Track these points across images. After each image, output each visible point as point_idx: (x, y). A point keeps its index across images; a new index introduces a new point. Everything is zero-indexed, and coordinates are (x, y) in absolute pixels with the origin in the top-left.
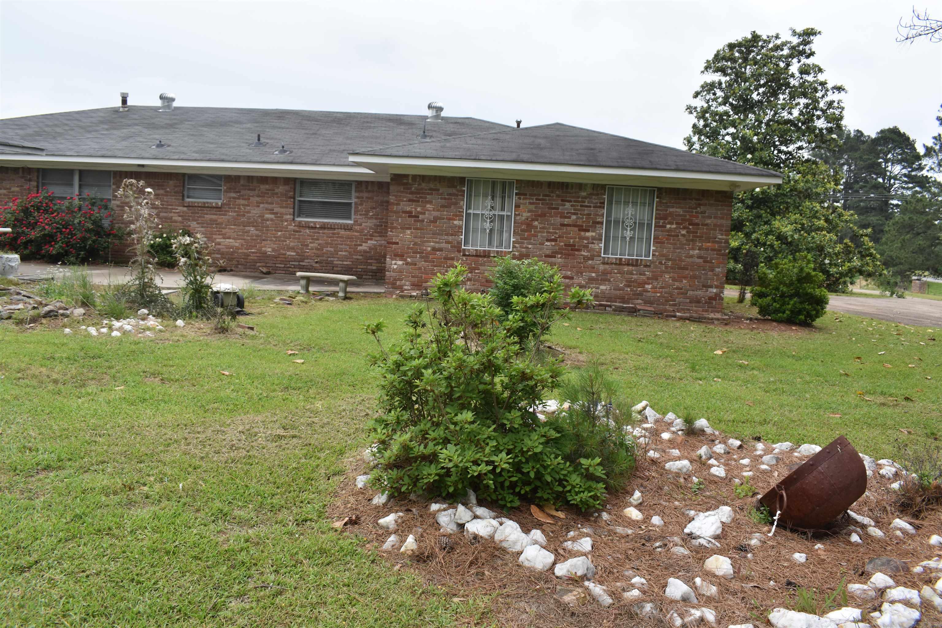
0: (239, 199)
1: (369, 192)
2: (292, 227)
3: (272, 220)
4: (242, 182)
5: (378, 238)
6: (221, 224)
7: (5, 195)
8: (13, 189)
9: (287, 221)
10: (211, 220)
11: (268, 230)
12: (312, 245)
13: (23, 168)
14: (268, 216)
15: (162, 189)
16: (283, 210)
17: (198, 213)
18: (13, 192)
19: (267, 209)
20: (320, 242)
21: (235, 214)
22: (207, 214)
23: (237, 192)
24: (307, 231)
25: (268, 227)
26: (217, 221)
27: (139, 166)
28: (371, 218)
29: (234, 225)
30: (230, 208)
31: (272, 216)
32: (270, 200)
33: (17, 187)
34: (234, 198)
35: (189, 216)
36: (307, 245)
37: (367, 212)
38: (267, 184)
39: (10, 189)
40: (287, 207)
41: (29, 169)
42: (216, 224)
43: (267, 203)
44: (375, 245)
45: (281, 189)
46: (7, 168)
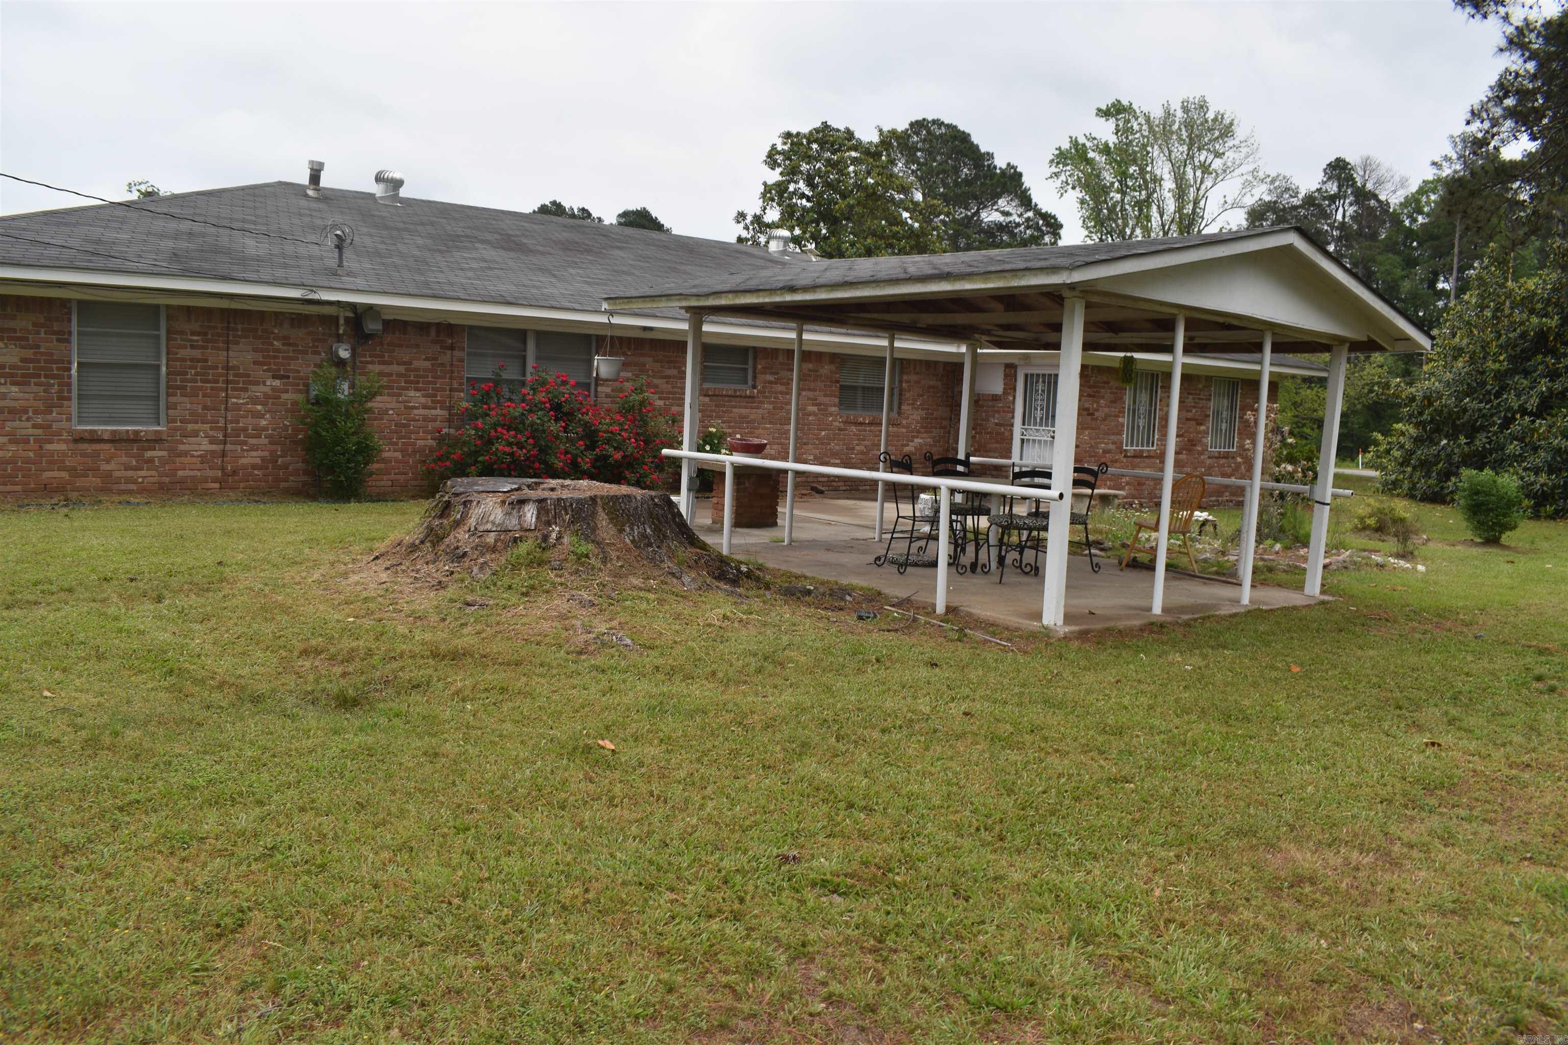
0: (776, 383)
1: (917, 373)
2: (837, 424)
3: (814, 414)
4: (781, 358)
5: (924, 435)
6: (753, 421)
7: (399, 375)
8: (416, 364)
9: (831, 415)
10: (742, 417)
11: (809, 429)
12: (857, 448)
13: (438, 325)
14: (811, 408)
15: (675, 368)
16: (826, 400)
17: (724, 406)
18: (416, 370)
19: (809, 399)
20: (866, 443)
21: (771, 407)
22: (735, 407)
23: (774, 374)
24: (854, 428)
25: (810, 424)
26: (747, 417)
27: (645, 329)
28: (917, 409)
29: (771, 423)
30: (766, 397)
31: (815, 409)
32: (812, 385)
33: (426, 359)
34: (770, 382)
35: (711, 411)
36: (853, 449)
37: (915, 400)
38: (810, 361)
39: (411, 363)
40: (831, 396)
41: (450, 326)
42: (748, 422)
43: (810, 390)
44: (920, 444)
45: (826, 369)
46: (405, 323)
